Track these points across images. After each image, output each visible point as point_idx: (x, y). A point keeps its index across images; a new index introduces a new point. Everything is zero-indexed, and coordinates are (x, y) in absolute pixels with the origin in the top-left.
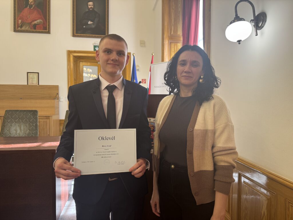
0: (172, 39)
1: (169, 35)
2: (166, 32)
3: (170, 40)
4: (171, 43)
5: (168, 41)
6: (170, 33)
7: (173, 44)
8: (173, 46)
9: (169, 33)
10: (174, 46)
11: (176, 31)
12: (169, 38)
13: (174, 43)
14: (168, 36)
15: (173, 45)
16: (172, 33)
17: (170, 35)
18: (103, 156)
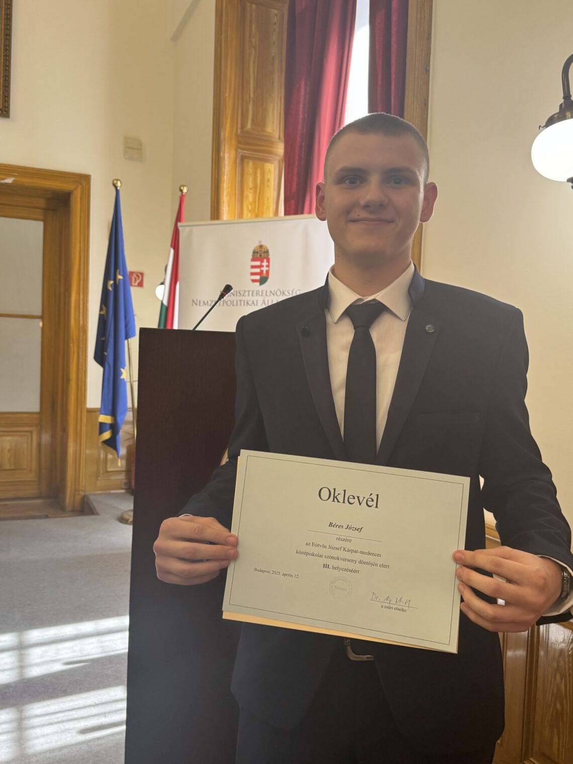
0: (247, 147)
1: (239, 131)
2: (229, 121)
3: (242, 149)
4: (243, 159)
5: (236, 150)
6: (243, 127)
7: (251, 164)
8: (251, 171)
9: (239, 126)
10: (255, 169)
11: (260, 121)
12: (239, 142)
13: (254, 159)
14: (237, 135)
15: (250, 166)
16: (249, 126)
17: (242, 132)
18: (331, 562)
